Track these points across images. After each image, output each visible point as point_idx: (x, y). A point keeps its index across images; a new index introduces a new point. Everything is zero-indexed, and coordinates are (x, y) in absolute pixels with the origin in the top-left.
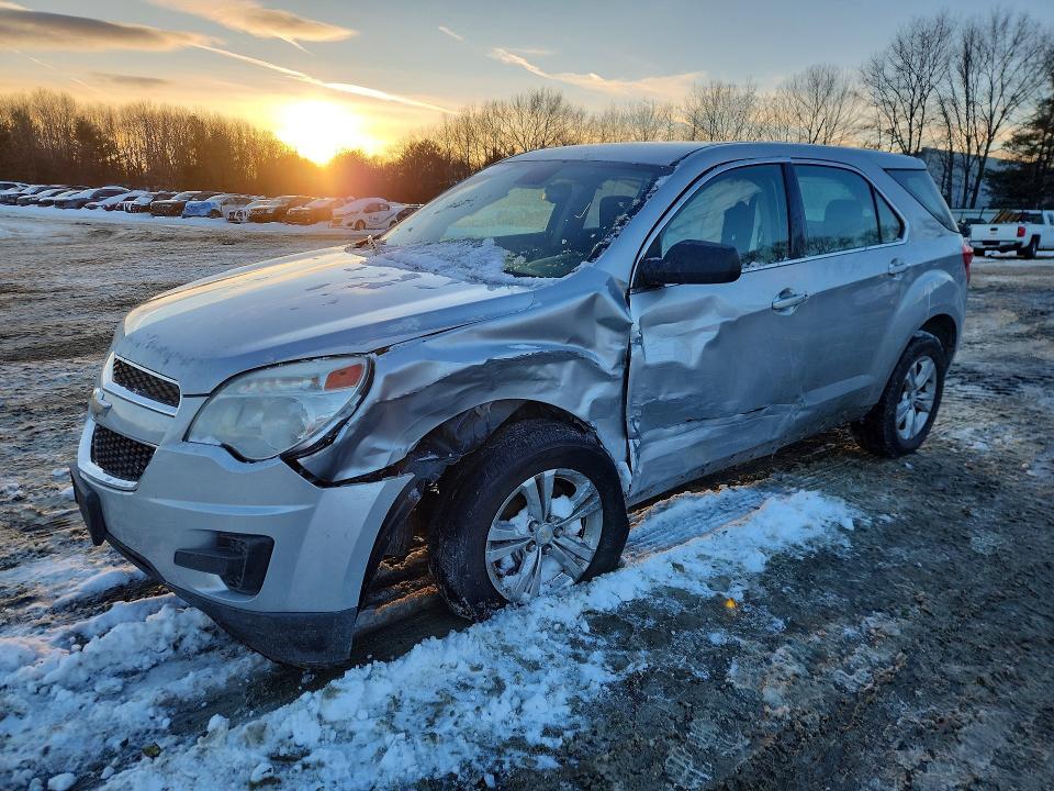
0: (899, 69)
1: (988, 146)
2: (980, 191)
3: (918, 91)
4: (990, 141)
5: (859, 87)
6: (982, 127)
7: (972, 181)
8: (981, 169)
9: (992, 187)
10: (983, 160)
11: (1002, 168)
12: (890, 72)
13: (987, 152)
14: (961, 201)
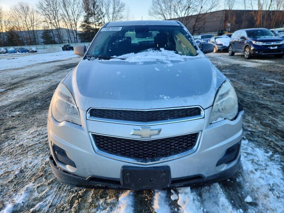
0: (47, 5)
1: (76, 27)
2: (78, 39)
3: (54, 12)
4: (76, 26)
5: (38, 10)
6: (73, 22)
7: (75, 36)
8: (76, 33)
9: (80, 37)
10: (76, 31)
11: (81, 33)
12: (45, 6)
13: (76, 29)
14: (74, 41)
